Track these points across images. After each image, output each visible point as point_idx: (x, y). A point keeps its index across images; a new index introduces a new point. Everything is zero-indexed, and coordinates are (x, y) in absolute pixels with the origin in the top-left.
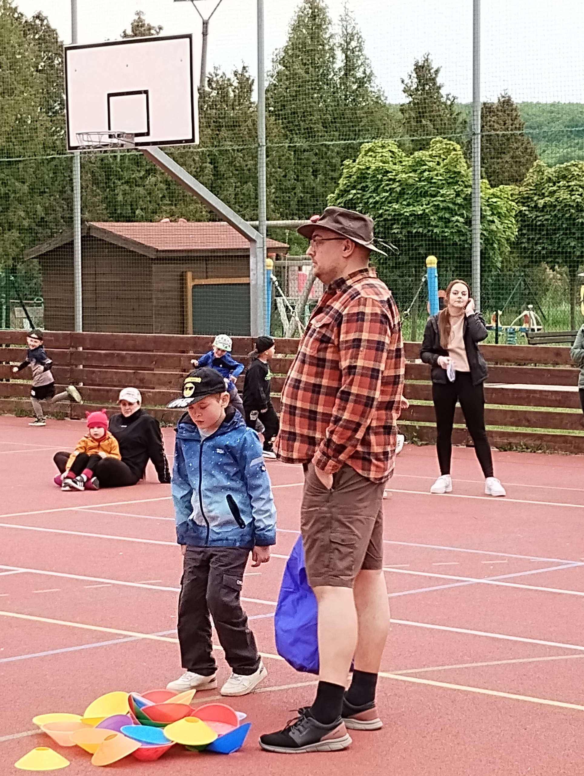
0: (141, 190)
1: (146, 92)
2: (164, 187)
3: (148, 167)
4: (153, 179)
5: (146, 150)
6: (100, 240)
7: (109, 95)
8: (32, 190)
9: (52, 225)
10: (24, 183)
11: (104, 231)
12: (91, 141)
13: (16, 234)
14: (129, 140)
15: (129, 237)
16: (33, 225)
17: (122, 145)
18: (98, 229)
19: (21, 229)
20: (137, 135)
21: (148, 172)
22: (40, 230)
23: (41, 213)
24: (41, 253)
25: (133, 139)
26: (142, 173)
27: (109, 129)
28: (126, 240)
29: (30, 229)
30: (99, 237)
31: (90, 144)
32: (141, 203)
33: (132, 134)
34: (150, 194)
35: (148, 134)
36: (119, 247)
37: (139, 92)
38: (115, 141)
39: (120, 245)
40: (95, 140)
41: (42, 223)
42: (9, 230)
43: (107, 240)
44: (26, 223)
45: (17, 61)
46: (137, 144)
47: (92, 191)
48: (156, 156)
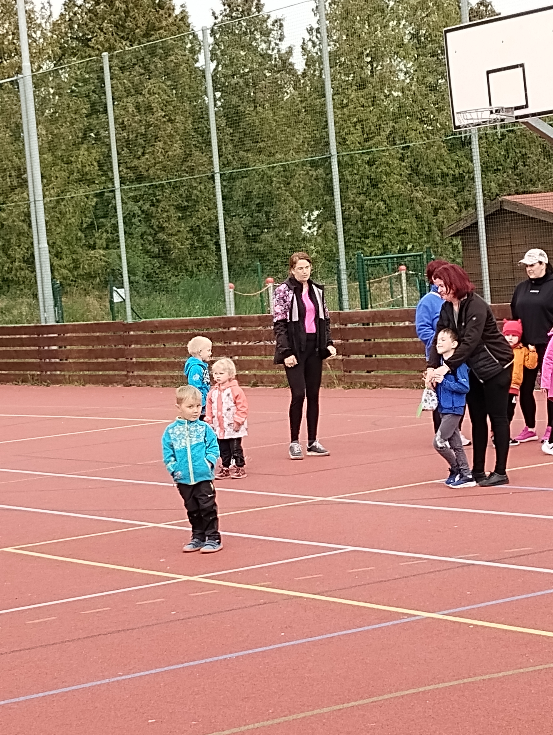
1: (522, 65)
5: (527, 122)
6: (511, 212)
7: (488, 73)
11: (516, 204)
12: (472, 119)
14: (510, 114)
15: (538, 207)
17: (502, 120)
18: (508, 202)
20: (517, 108)
24: (458, 230)
25: (513, 113)
27: (490, 105)
28: (536, 210)
30: (510, 210)
31: (470, 122)
33: (512, 108)
35: (526, 106)
36: (530, 218)
37: (516, 67)
38: (494, 116)
39: (531, 216)
40: (475, 118)
43: (520, 212)
46: (517, 117)
48: (538, 127)
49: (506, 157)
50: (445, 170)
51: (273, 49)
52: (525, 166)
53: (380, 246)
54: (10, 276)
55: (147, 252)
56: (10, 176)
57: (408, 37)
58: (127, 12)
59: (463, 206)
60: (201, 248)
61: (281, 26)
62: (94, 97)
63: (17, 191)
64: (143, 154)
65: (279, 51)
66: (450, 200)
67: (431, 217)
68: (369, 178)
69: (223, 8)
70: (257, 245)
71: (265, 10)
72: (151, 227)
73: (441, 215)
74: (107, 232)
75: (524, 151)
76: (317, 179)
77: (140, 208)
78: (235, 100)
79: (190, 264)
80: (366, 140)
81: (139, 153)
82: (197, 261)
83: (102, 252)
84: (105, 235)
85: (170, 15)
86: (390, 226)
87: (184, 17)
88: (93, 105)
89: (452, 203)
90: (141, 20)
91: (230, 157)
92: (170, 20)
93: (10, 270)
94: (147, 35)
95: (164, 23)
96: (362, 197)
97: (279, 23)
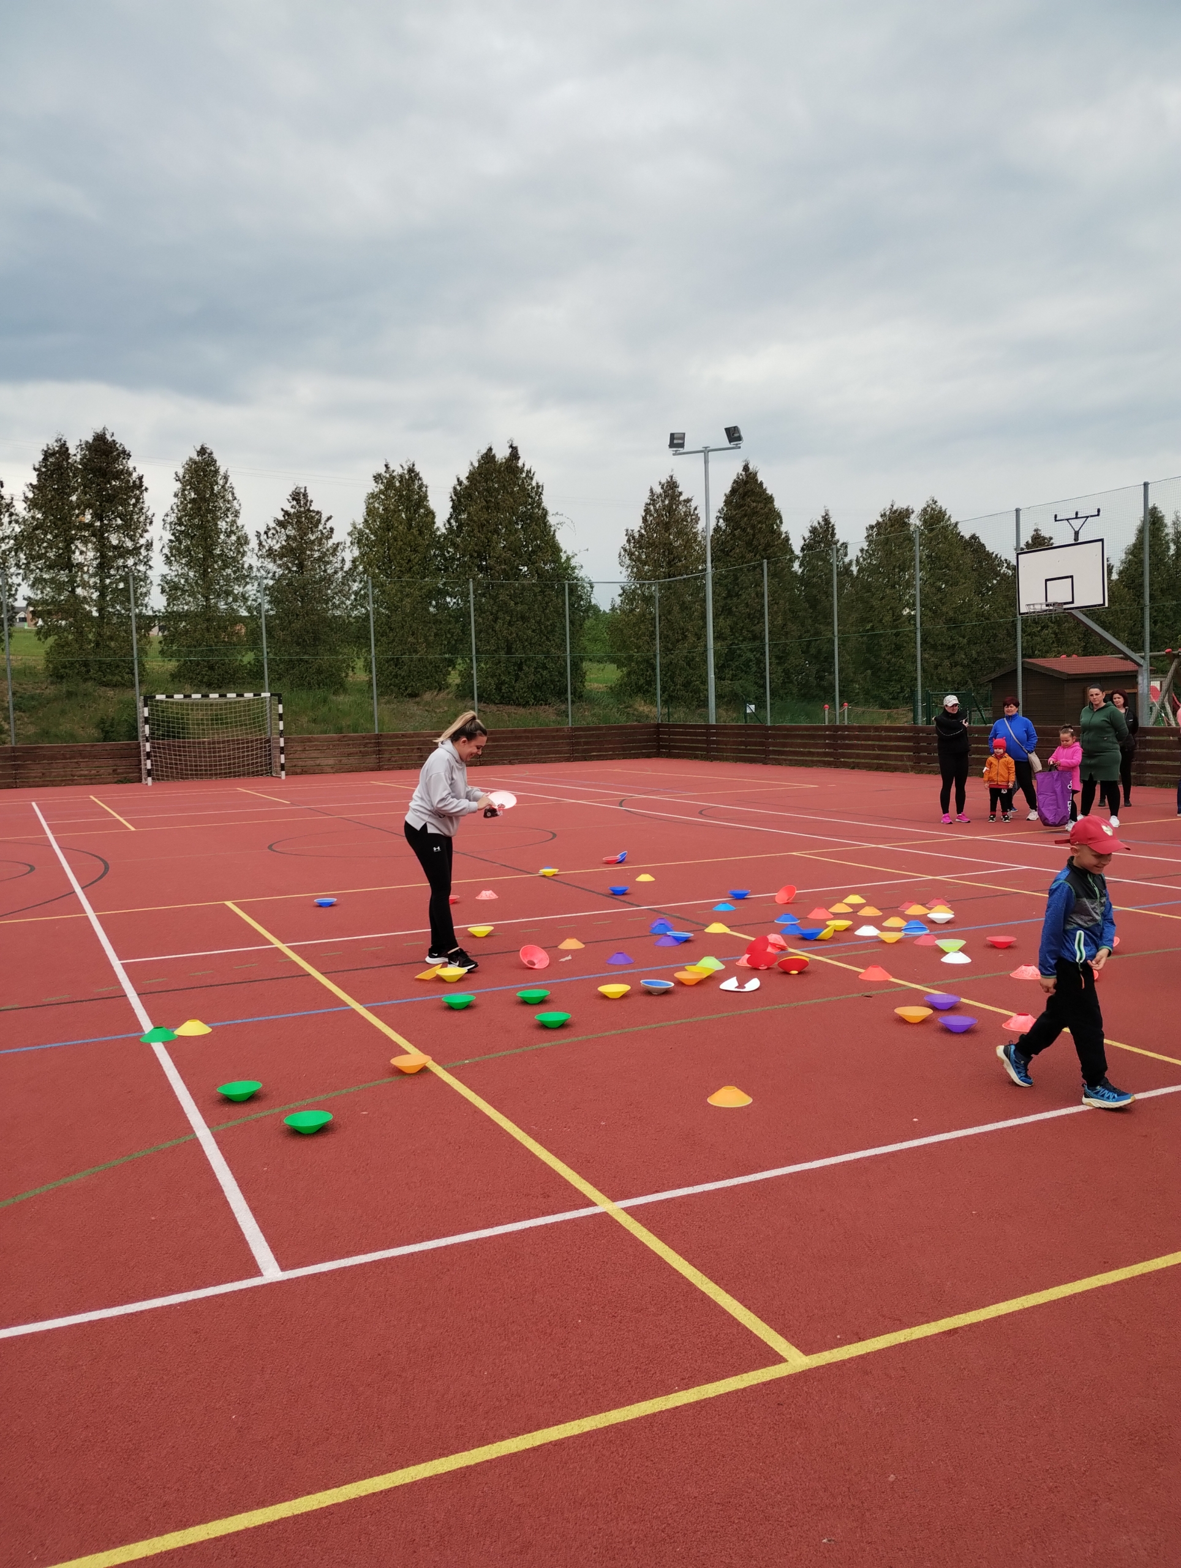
0: (1039, 639)
2: (1053, 636)
3: (1043, 624)
4: (1047, 632)
5: (1071, 613)
6: (1032, 670)
8: (969, 642)
9: (982, 663)
10: (964, 637)
13: (959, 668)
16: (970, 663)
19: (962, 665)
21: (1043, 628)
22: (974, 665)
23: (974, 655)
26: (1039, 628)
29: (968, 666)
30: (1031, 668)
32: (1038, 647)
34: (1044, 641)
35: (1072, 602)
41: (976, 661)
42: (955, 666)
44: (966, 662)
45: (960, 565)
47: (1007, 641)
48: (1078, 616)
49: (982, 636)
50: (943, 641)
51: (840, 562)
52: (995, 641)
53: (899, 687)
54: (673, 694)
55: (756, 683)
56: (677, 633)
57: (924, 557)
58: (754, 535)
59: (953, 664)
60: (789, 683)
61: (846, 547)
62: (730, 586)
63: (680, 643)
64: (758, 623)
65: (843, 563)
66: (945, 661)
67: (932, 670)
68: (895, 644)
69: (809, 535)
70: (823, 683)
71: (837, 537)
72: (760, 668)
73: (940, 670)
74: (732, 670)
75: (995, 632)
76: (862, 643)
77: (754, 655)
78: (815, 592)
79: (781, 692)
80: (894, 621)
81: (756, 622)
82: (786, 691)
83: (729, 682)
84: (731, 672)
85: (779, 538)
86: (907, 675)
87: (787, 539)
88: (729, 591)
89: (947, 663)
90: (762, 541)
91: (809, 627)
92: (780, 541)
93: (674, 691)
94: (765, 550)
95: (776, 543)
96: (890, 656)
97: (845, 545)
